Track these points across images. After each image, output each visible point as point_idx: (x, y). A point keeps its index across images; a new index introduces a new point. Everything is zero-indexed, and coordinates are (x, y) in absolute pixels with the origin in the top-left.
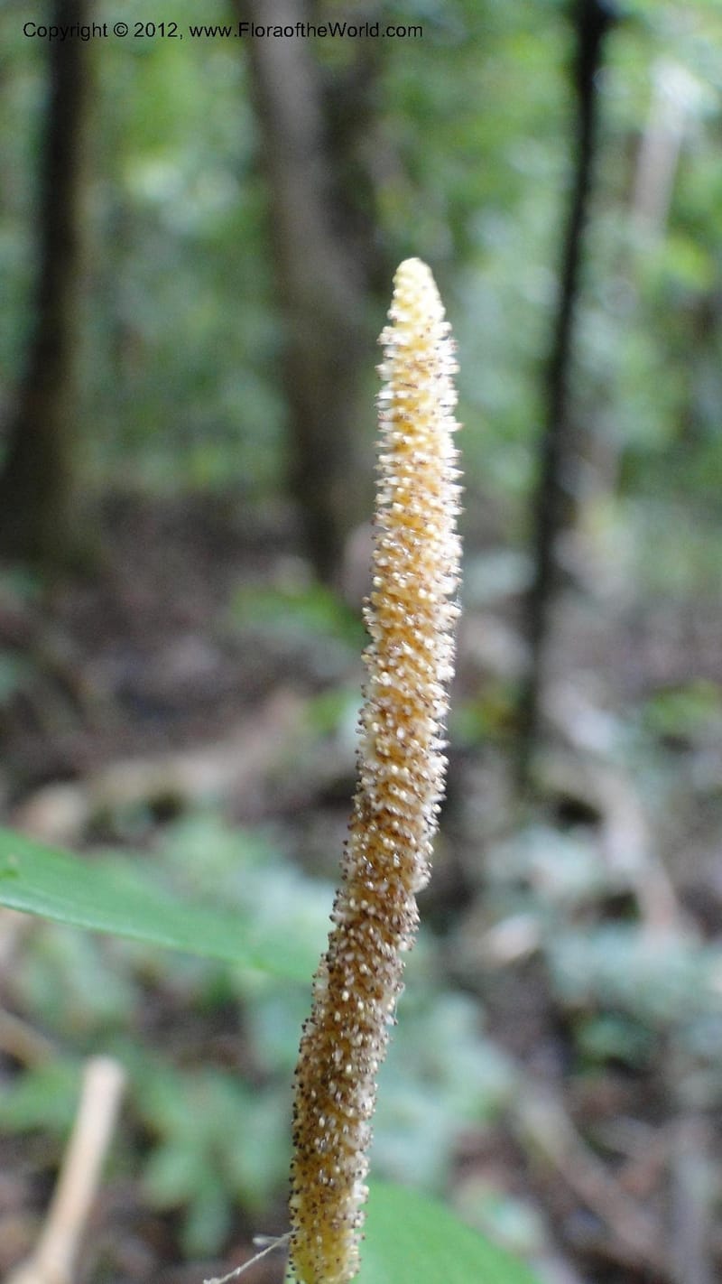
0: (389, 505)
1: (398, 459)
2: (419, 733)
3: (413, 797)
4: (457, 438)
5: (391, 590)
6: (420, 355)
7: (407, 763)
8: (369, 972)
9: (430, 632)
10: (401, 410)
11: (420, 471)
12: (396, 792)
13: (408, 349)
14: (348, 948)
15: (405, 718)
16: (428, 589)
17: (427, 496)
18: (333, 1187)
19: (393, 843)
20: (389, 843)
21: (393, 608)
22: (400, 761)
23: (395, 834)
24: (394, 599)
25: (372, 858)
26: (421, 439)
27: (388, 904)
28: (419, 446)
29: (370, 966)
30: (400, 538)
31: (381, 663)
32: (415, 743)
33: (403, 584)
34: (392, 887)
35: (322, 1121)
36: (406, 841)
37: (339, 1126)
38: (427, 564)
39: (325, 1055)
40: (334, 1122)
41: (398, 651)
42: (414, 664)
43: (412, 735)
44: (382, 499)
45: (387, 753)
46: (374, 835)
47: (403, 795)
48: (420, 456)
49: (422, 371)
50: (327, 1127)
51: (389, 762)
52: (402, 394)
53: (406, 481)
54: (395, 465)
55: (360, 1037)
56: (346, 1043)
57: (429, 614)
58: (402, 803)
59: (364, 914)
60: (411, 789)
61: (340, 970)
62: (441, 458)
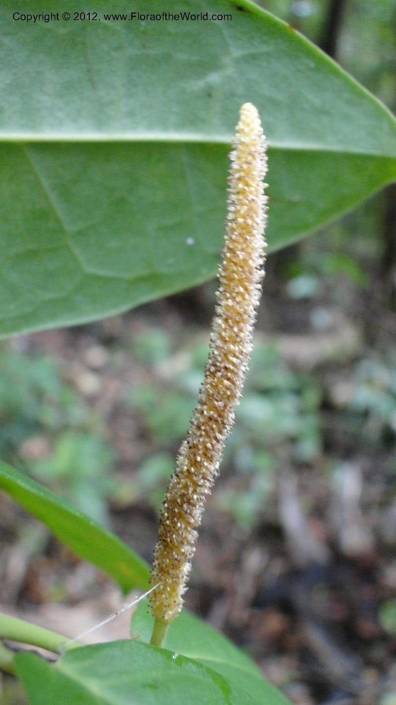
0: (233, 220)
1: (241, 197)
2: (244, 330)
3: (239, 361)
4: (267, 192)
5: (234, 260)
6: (253, 149)
7: (236, 344)
8: (211, 448)
9: (251, 282)
10: (242, 174)
11: (253, 204)
12: (231, 358)
13: (248, 145)
14: (201, 436)
15: (238, 322)
16: (253, 261)
17: (254, 215)
18: (179, 561)
20: (227, 383)
21: (235, 268)
22: (234, 343)
23: (228, 379)
24: (235, 264)
25: (217, 390)
26: (252, 189)
27: (223, 413)
28: (251, 192)
29: (212, 444)
30: (241, 235)
31: (228, 295)
32: (242, 335)
33: (241, 257)
34: (225, 406)
35: (179, 525)
36: (233, 383)
37: (186, 528)
38: (252, 249)
39: (183, 490)
40: (184, 525)
41: (237, 290)
42: (242, 295)
43: (241, 330)
44: (231, 216)
45: (227, 339)
46: (219, 379)
47: (235, 360)
48: (251, 197)
49: (254, 158)
50: (180, 528)
51: (228, 344)
52: (245, 166)
53: (245, 207)
54: (239, 200)
55: (202, 481)
56: (196, 484)
57: (251, 273)
58: (233, 364)
59: (210, 419)
60: (237, 358)
61: (195, 447)
62: (259, 200)
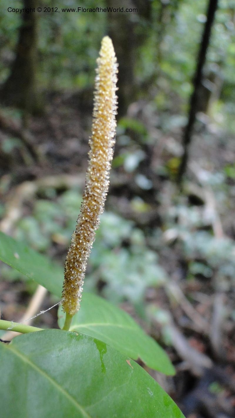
0: (97, 111)
1: (101, 98)
2: (103, 175)
3: (101, 191)
4: (117, 93)
5: (97, 136)
6: (108, 68)
7: (99, 182)
8: (87, 235)
9: (107, 147)
10: (102, 84)
11: (107, 102)
12: (96, 190)
13: (105, 65)
14: (82, 229)
15: (99, 170)
16: (107, 136)
17: (108, 110)
18: (75, 289)
19: (95, 203)
20: (94, 203)
21: (98, 140)
22: (98, 182)
23: (95, 201)
25: (89, 207)
26: (107, 93)
27: (92, 219)
28: (107, 95)
29: (87, 234)
30: (100, 121)
31: (94, 155)
32: (102, 178)
33: (101, 134)
34: (94, 215)
35: (73, 272)
36: (98, 203)
37: (77, 273)
38: (107, 129)
39: (74, 256)
40: (76, 273)
41: (98, 153)
42: (102, 156)
43: (101, 175)
44: (95, 109)
45: (94, 180)
46: (90, 201)
47: (98, 191)
48: (107, 98)
49: (109, 73)
50: (74, 274)
51: (95, 182)
52: (103, 79)
53: (103, 105)
54: (99, 99)
55: (84, 252)
56: (80, 253)
57: (107, 143)
58: (98, 193)
59: (86, 221)
60: (100, 189)
61: (79, 235)
62: (112, 99)
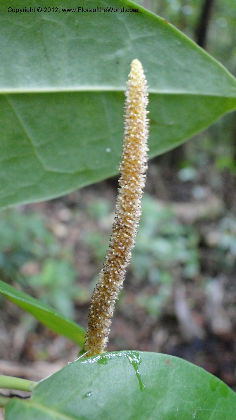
0: (128, 135)
1: (132, 121)
2: (136, 203)
3: (133, 222)
4: (148, 116)
5: (129, 161)
6: (139, 90)
7: (131, 212)
8: (117, 273)
9: (140, 173)
10: (133, 106)
11: (139, 125)
12: (128, 221)
13: (136, 87)
14: (111, 267)
15: (132, 199)
16: (141, 161)
17: (141, 132)
18: (100, 338)
20: (126, 235)
21: (129, 166)
22: (130, 211)
23: (127, 233)
24: (130, 163)
25: (120, 240)
26: (139, 115)
27: (124, 253)
28: (139, 117)
29: (117, 271)
30: (133, 145)
31: (126, 182)
32: (135, 206)
33: (133, 159)
34: (126, 249)
35: (100, 318)
36: (130, 235)
37: (104, 319)
38: (140, 153)
39: (101, 298)
40: (102, 318)
41: (131, 179)
42: (135, 182)
43: (134, 204)
44: (126, 133)
45: (126, 209)
46: (121, 233)
47: (130, 221)
48: (139, 120)
49: (140, 95)
50: (101, 320)
51: (126, 212)
52: (134, 101)
53: (135, 128)
55: (113, 292)
56: (109, 295)
57: (139, 168)
58: (130, 224)
59: (117, 256)
60: (132, 220)
61: (108, 273)
62: (144, 122)
